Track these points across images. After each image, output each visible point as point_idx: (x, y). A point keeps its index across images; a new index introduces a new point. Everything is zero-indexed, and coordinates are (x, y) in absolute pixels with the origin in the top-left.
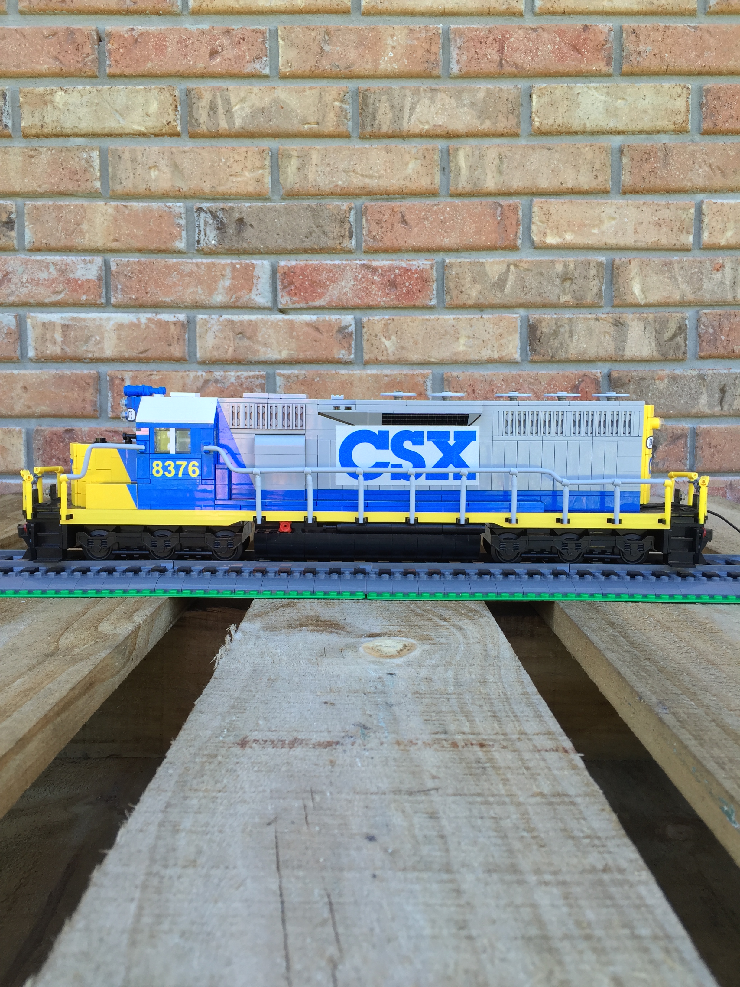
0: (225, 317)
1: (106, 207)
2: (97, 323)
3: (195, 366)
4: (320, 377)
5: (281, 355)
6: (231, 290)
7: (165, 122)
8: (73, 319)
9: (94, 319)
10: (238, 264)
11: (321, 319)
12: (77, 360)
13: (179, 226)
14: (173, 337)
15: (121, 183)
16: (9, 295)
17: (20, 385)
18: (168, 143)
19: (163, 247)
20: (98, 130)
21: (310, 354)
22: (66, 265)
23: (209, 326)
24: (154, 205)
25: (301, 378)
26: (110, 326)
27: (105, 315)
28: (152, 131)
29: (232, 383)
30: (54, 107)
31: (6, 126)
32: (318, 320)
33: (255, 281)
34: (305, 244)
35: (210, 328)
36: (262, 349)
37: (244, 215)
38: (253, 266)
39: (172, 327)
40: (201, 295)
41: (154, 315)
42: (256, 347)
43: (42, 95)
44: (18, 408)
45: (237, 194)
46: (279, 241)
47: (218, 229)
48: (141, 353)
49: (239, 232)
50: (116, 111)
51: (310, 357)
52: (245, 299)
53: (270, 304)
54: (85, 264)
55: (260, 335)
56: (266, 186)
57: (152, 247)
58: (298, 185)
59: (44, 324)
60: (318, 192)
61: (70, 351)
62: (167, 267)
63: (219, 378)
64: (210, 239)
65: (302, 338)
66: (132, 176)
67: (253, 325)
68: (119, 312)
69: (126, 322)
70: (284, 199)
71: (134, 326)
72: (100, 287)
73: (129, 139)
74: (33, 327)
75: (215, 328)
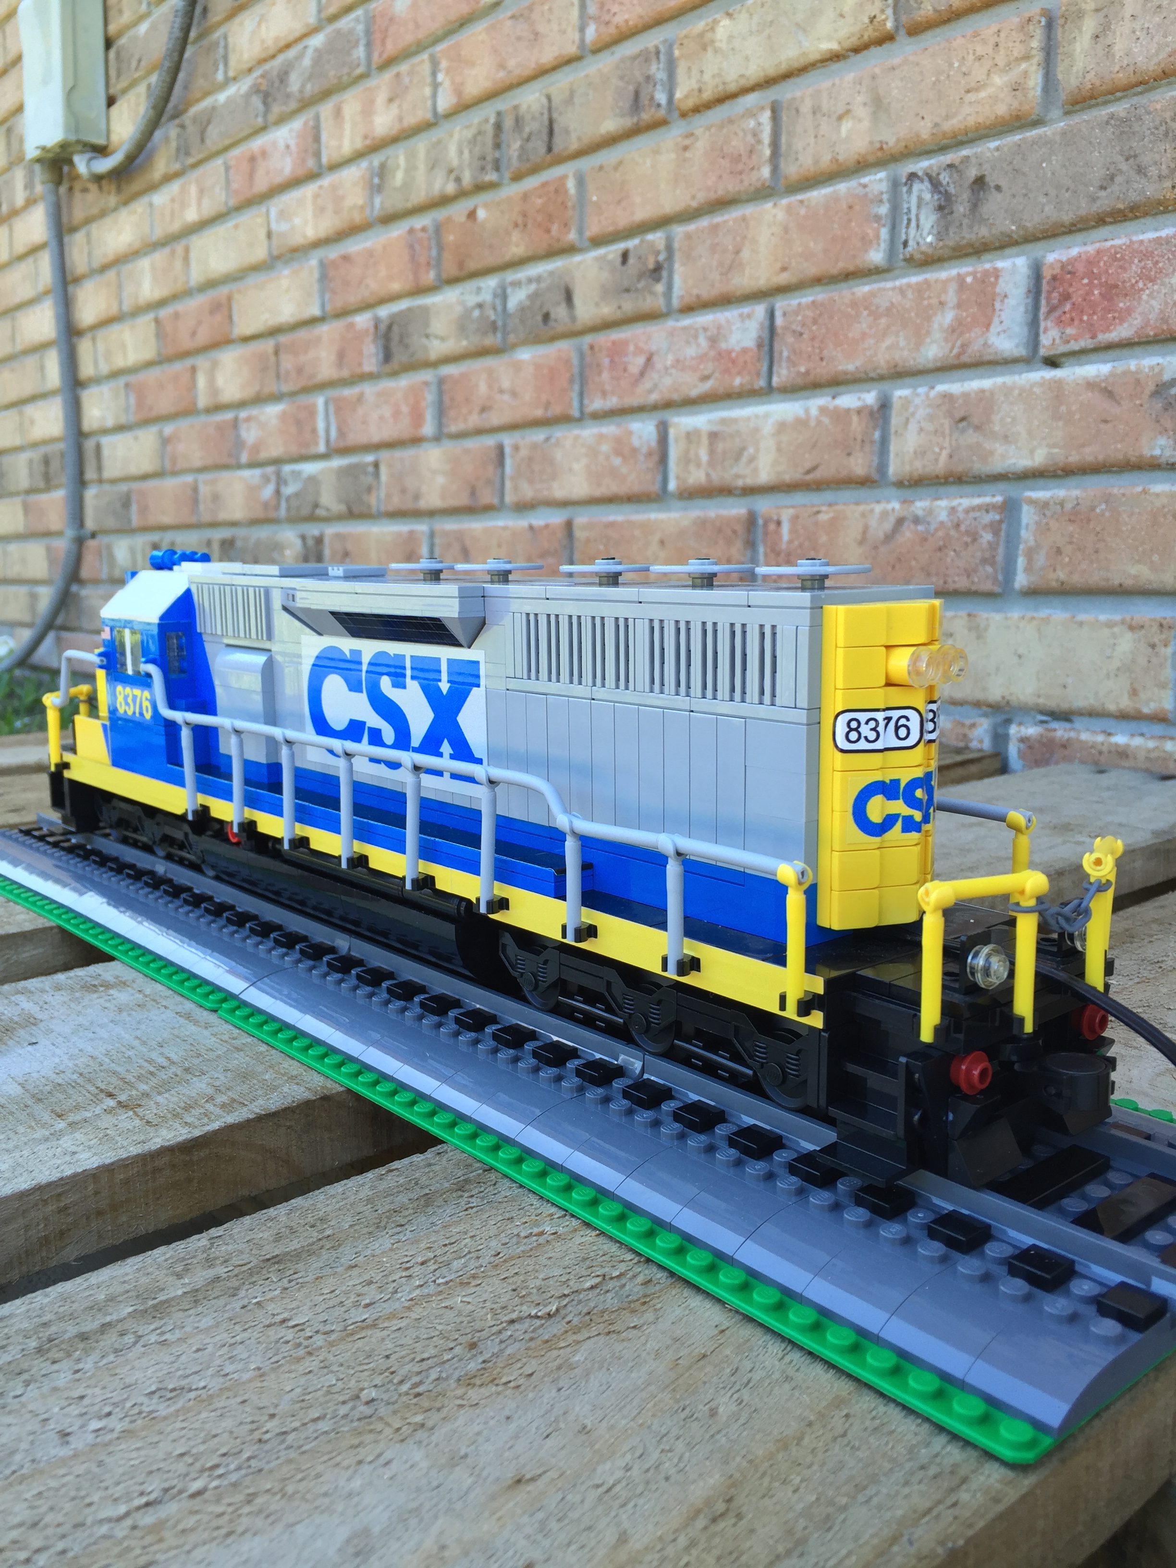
0: (941, 388)
1: (774, 211)
2: (752, 425)
3: (892, 491)
4: (1106, 502)
5: (1033, 459)
6: (953, 331)
7: (867, 20)
8: (723, 421)
9: (749, 419)
10: (968, 274)
11: (1119, 371)
12: (725, 491)
13: (877, 218)
14: (855, 439)
15: (797, 159)
16: (650, 391)
17: (658, 537)
18: (876, 59)
19: (851, 268)
20: (771, 72)
21: (1091, 453)
22: (719, 328)
23: (911, 410)
24: (842, 187)
25: (1069, 506)
26: (768, 428)
27: (762, 409)
28: (848, 44)
29: (942, 523)
30: (716, 51)
31: (659, 105)
32: (1112, 374)
33: (998, 305)
34: (1099, 203)
35: (913, 414)
36: (999, 448)
37: (986, 169)
38: (997, 273)
39: (855, 418)
40: (902, 349)
41: (829, 399)
42: (987, 445)
43: (701, 35)
45: (978, 127)
46: (1047, 209)
47: (940, 208)
48: (808, 472)
49: (975, 206)
50: (797, 25)
51: (1090, 458)
52: (976, 347)
53: (1022, 352)
54: (743, 321)
55: (996, 418)
56: (1031, 94)
57: (835, 269)
58: (1093, 73)
59: (688, 435)
60: (1133, 79)
61: (718, 477)
62: (854, 304)
63: (920, 513)
64: (925, 233)
65: (1077, 416)
66: (812, 140)
67: (985, 399)
68: (783, 401)
69: (790, 418)
70: (1067, 113)
71: (801, 423)
72: (759, 360)
73: (818, 71)
74: (676, 440)
75: (921, 413)
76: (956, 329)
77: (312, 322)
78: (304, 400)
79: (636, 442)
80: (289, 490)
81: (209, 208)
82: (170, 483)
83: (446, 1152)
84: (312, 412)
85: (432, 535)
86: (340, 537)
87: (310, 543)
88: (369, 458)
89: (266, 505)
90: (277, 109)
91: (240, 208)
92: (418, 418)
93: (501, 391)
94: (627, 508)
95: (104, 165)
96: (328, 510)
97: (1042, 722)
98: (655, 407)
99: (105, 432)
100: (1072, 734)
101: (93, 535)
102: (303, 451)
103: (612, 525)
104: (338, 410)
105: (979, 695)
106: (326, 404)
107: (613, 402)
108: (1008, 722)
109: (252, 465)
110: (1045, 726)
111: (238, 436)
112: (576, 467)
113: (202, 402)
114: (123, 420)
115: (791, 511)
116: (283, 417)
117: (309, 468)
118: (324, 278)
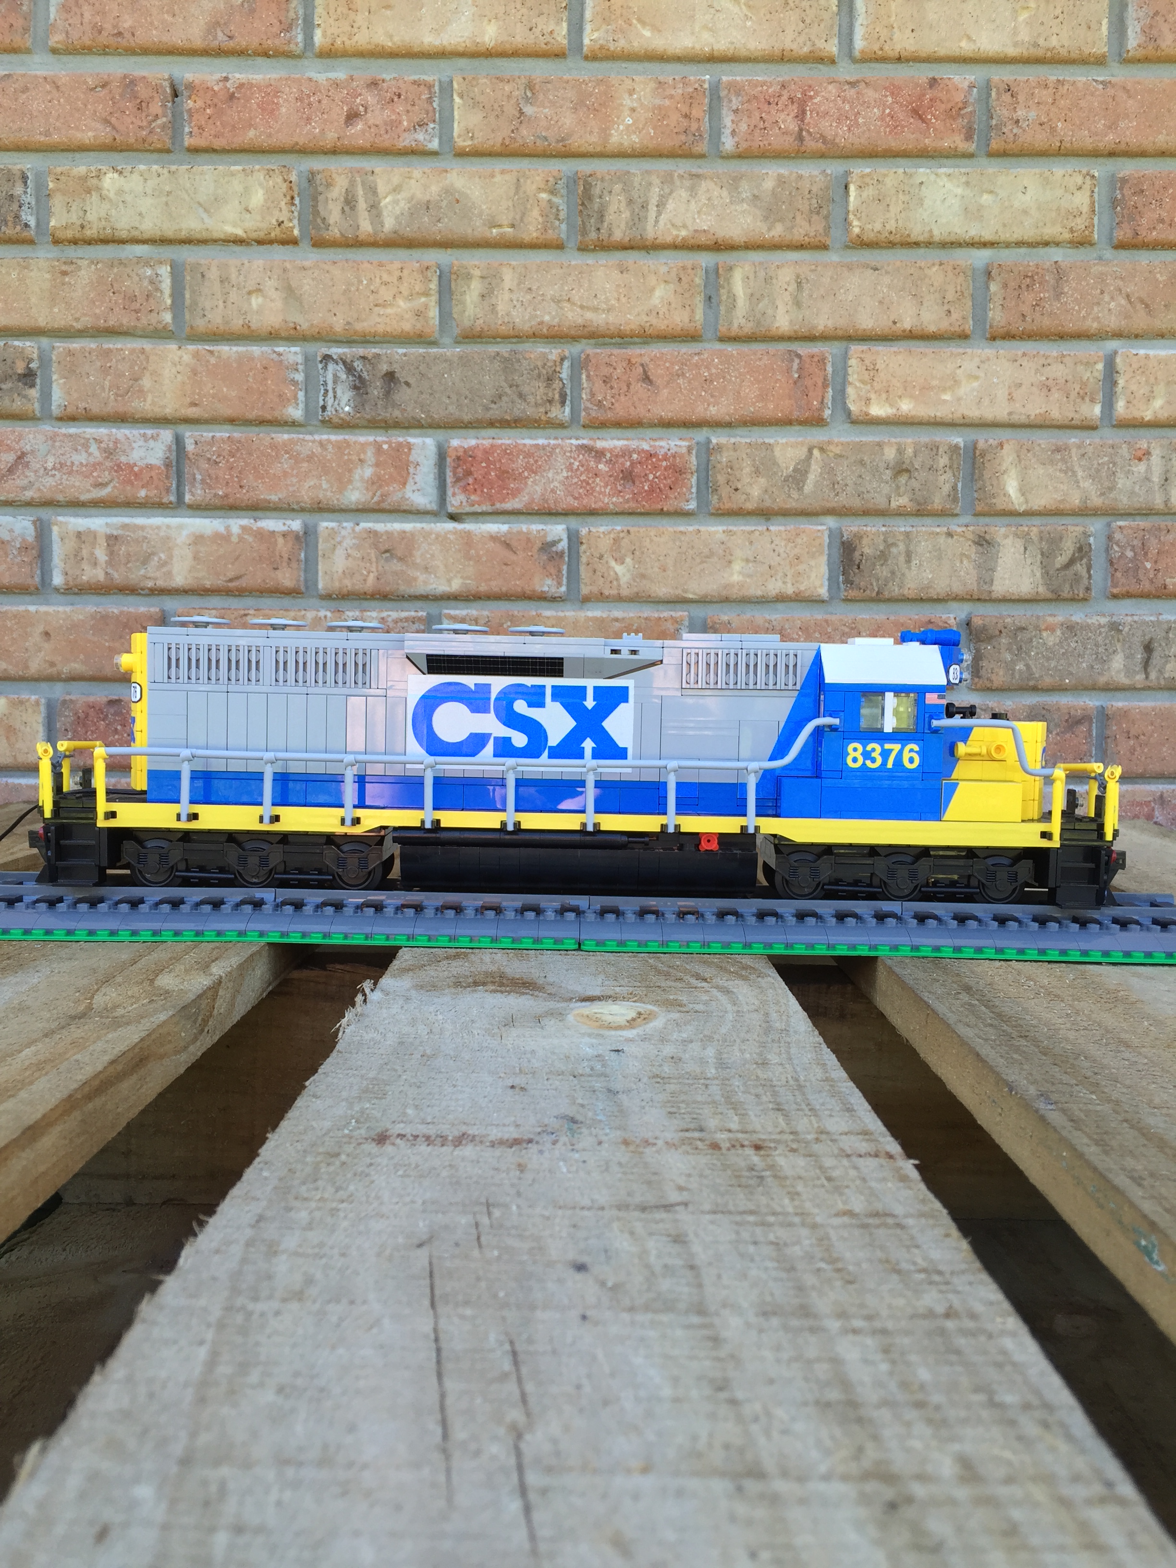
0: (363, 525)
1: (179, 353)
2: (162, 534)
3: (314, 601)
4: (511, 621)
5: (450, 586)
6: (373, 483)
7: (274, 222)
8: (125, 526)
9: (158, 528)
10: (386, 443)
11: (515, 530)
12: (130, 590)
13: (294, 382)
14: (281, 557)
15: (204, 315)
16: (24, 488)
17: (41, 628)
18: (279, 253)
19: (269, 417)
20: (170, 234)
21: (496, 585)
22: (116, 442)
23: (338, 539)
24: (256, 350)
25: (482, 622)
26: (182, 538)
27: (174, 521)
28: (254, 235)
30: (102, 198)
31: (26, 225)
32: (509, 532)
33: (411, 470)
34: (491, 412)
35: (340, 543)
36: (421, 577)
37: (396, 367)
38: (410, 446)
39: (281, 540)
40: (326, 490)
41: (252, 521)
42: (412, 573)
43: (84, 179)
44: (35, 666)
45: (385, 334)
46: (450, 408)
47: (355, 388)
48: (231, 580)
49: (388, 393)
50: (199, 203)
51: (496, 589)
52: (394, 498)
53: (434, 507)
54: (146, 441)
55: (417, 554)
56: (431, 322)
57: (252, 415)
58: (481, 321)
59: (79, 535)
60: (511, 333)
61: (118, 577)
62: (273, 446)
64: (343, 403)
65: (484, 559)
66: (221, 303)
67: (407, 539)
68: (197, 516)
69: (208, 532)
70: (457, 342)
71: (223, 538)
72: (167, 477)
73: (219, 247)
74: (62, 538)
75: (348, 542)
76: (375, 482)
79: (5, 534)
98: (30, 504)
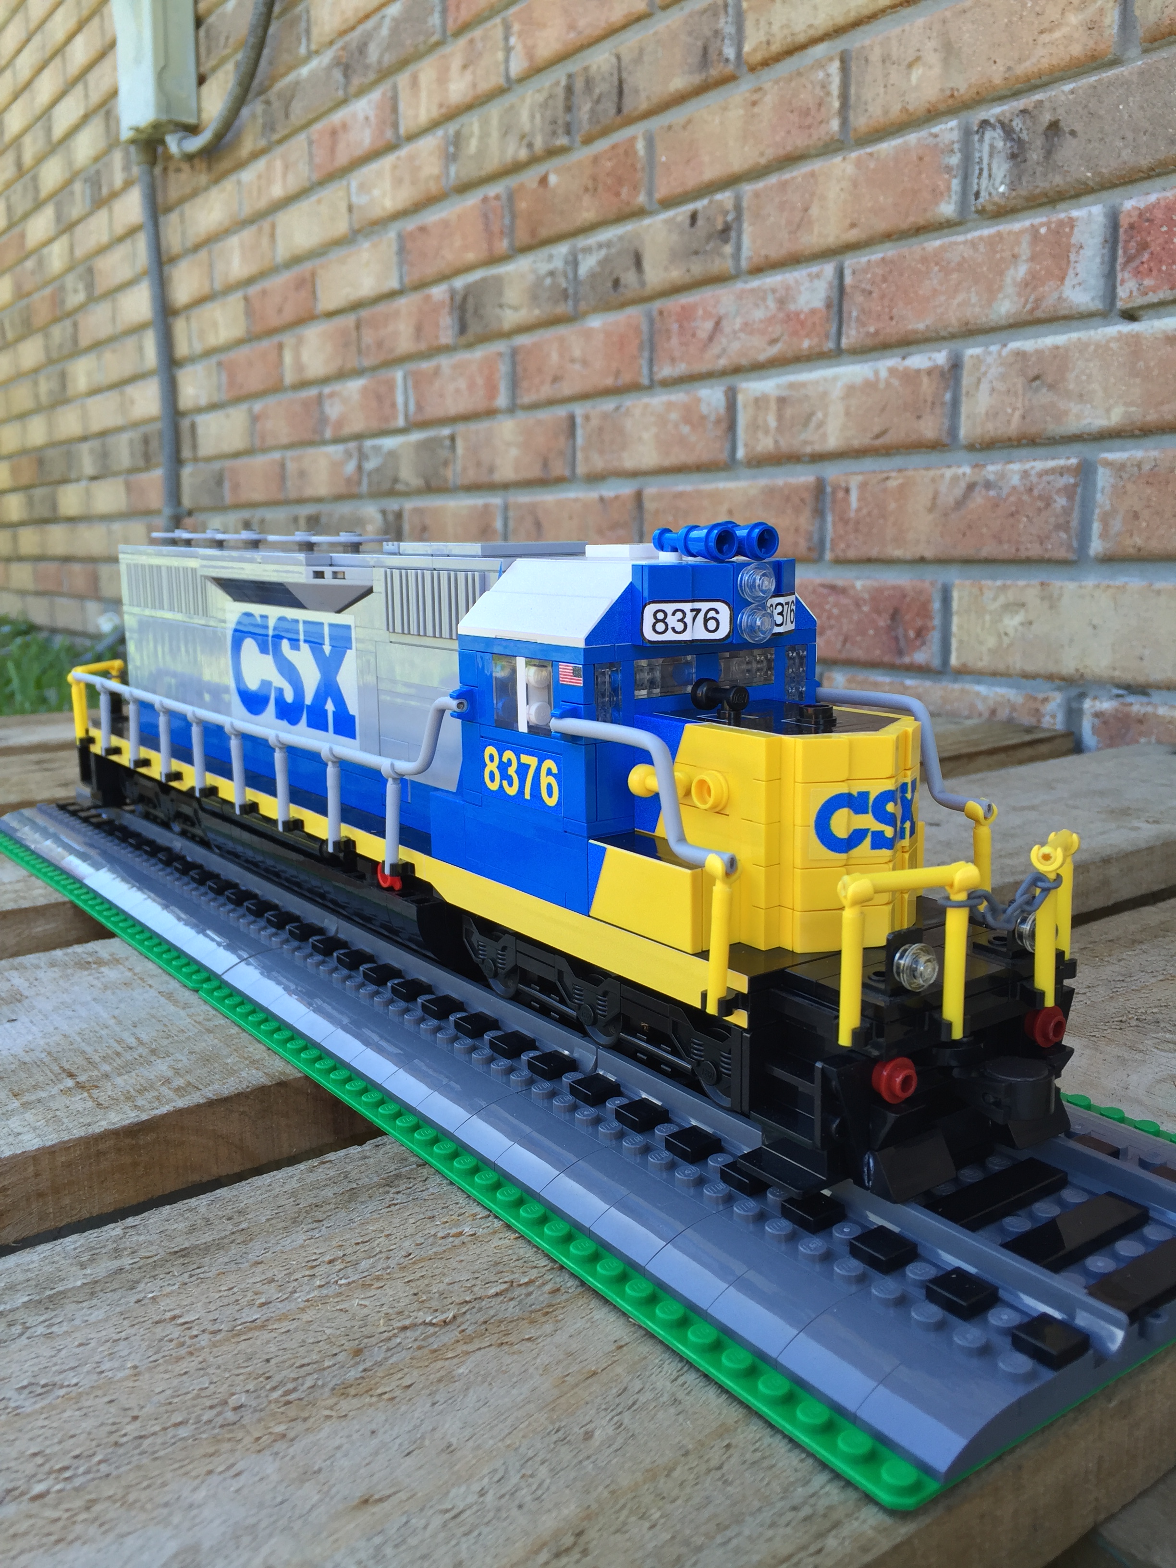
0: (1014, 345)
1: (843, 165)
2: (821, 389)
3: (962, 455)
5: (1109, 418)
6: (1027, 285)
8: (792, 386)
9: (817, 382)
10: (1042, 225)
12: (793, 458)
13: (948, 169)
14: (925, 401)
15: (866, 111)
17: (726, 506)
19: (921, 222)
20: (841, 20)
21: (1170, 412)
22: (788, 288)
23: (983, 369)
24: (912, 138)
25: (1146, 468)
26: (837, 392)
27: (831, 372)
29: (1014, 488)
33: (1073, 257)
35: (985, 374)
37: (1061, 113)
38: (1072, 223)
39: (925, 380)
40: (975, 306)
41: (899, 360)
42: (1062, 405)
45: (1052, 70)
46: (1124, 153)
47: (1013, 156)
48: (877, 437)
49: (1049, 153)
51: (1169, 417)
52: (1049, 302)
53: (1099, 305)
54: (811, 281)
55: (1071, 376)
56: (1107, 33)
57: (907, 223)
58: (1171, 8)
59: (757, 400)
61: (787, 444)
62: (924, 260)
63: (992, 477)
64: (997, 183)
65: (1155, 372)
66: (882, 90)
67: (1059, 355)
68: (853, 363)
69: (858, 380)
70: (1146, 51)
71: (870, 386)
72: (828, 320)
73: (889, 18)
74: (745, 407)
75: (994, 372)
76: (1029, 283)
77: (392, 295)
78: (384, 374)
79: (704, 409)
80: (370, 465)
81: (293, 183)
82: (259, 461)
83: (384, 1144)
84: (391, 386)
85: (506, 508)
86: (417, 511)
87: (391, 517)
88: (446, 432)
89: (348, 481)
90: (356, 81)
91: (322, 183)
92: (492, 390)
93: (573, 361)
94: (696, 477)
95: (195, 144)
96: (407, 484)
97: (1118, 696)
98: (724, 373)
99: (199, 410)
100: (1150, 709)
101: (190, 513)
102: (384, 426)
103: (680, 495)
104: (417, 385)
105: (1052, 668)
106: (405, 378)
107: (681, 368)
108: (1082, 696)
109: (336, 441)
110: (1121, 700)
111: (322, 412)
112: (646, 436)
113: (289, 378)
114: (215, 399)
115: (860, 478)
116: (364, 391)
117: (389, 443)
118: (402, 251)
